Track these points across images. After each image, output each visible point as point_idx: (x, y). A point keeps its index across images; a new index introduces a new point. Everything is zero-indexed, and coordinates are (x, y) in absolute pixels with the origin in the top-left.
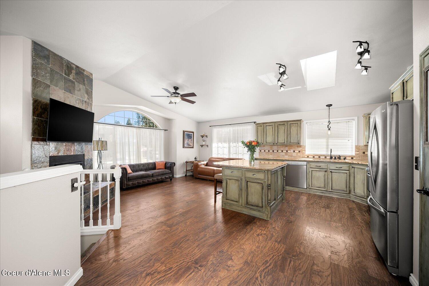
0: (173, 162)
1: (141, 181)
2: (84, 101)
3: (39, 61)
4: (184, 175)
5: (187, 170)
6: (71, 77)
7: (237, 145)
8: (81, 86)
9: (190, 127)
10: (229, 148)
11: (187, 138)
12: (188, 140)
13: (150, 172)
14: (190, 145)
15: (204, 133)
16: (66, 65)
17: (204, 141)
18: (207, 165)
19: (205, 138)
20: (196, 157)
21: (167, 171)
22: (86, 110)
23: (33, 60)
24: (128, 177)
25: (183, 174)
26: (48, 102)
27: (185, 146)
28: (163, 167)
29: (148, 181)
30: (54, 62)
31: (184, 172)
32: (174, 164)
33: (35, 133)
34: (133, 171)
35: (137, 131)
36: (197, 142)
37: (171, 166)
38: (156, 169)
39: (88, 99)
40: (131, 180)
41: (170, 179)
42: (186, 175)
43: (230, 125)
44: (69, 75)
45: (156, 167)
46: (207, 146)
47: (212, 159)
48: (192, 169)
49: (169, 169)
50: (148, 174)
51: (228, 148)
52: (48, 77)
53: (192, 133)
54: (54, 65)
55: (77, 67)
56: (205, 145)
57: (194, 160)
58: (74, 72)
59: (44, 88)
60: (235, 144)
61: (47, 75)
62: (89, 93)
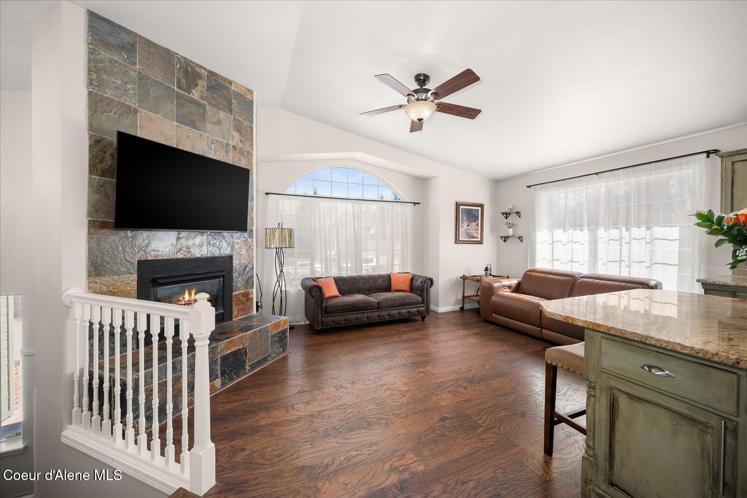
0: (429, 276)
1: (352, 316)
2: (231, 147)
3: (104, 54)
4: (457, 308)
5: (464, 297)
6: (195, 94)
7: (625, 234)
8: (222, 114)
9: (476, 194)
10: (594, 243)
11: (465, 218)
12: (468, 226)
13: (373, 299)
14: (473, 237)
15: (511, 207)
16: (181, 67)
17: (510, 226)
18: (518, 289)
19: (513, 219)
20: (489, 266)
21: (414, 297)
22: (236, 165)
23: (91, 52)
24: (326, 307)
25: (455, 304)
26: (115, 139)
27: (460, 239)
28: (406, 287)
29: (368, 317)
30: (148, 60)
31: (457, 300)
32: (429, 281)
33: (97, 211)
34: (342, 292)
35: (353, 206)
36: (493, 229)
37: (424, 285)
38: (392, 290)
39: (241, 141)
40: (331, 313)
41: (422, 317)
42: (462, 309)
43: (597, 174)
44: (189, 90)
45: (391, 284)
46: (520, 238)
47: (533, 273)
48: (477, 295)
49: (419, 293)
50: (368, 303)
51: (587, 244)
52: (132, 92)
53: (480, 209)
54: (148, 65)
55: (212, 74)
56: (513, 236)
57: (484, 273)
58: (202, 83)
59: (121, 114)
60: (614, 233)
61: (129, 86)
62: (245, 131)
